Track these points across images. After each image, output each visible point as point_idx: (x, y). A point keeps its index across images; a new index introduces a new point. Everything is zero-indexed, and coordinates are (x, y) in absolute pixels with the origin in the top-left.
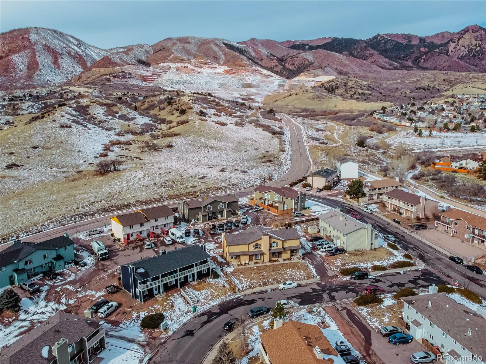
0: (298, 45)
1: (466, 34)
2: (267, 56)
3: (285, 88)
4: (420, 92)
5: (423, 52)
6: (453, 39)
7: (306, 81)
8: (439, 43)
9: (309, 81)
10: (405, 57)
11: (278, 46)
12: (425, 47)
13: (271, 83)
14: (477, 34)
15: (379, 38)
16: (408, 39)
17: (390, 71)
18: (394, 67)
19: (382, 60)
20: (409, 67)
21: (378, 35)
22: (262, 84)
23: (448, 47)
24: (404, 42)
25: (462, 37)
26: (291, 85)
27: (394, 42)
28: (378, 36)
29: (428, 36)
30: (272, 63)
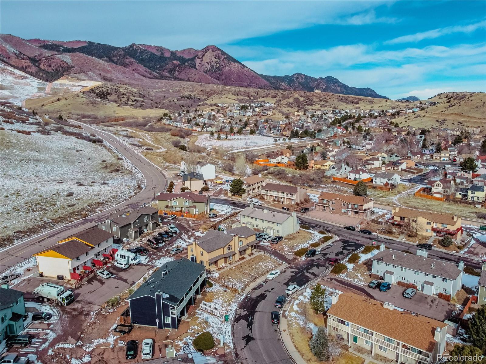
0: (50, 45)
1: (208, 52)
2: (15, 54)
3: (46, 91)
4: (186, 100)
5: (176, 64)
6: (198, 55)
7: (70, 86)
8: (187, 58)
9: (74, 86)
10: (161, 67)
11: (25, 44)
12: (176, 60)
13: (27, 85)
14: (215, 53)
15: (135, 47)
16: (160, 51)
17: (152, 80)
18: (154, 76)
19: (142, 68)
20: (167, 77)
21: (134, 44)
22: (16, 86)
23: (195, 62)
24: (158, 53)
25: (204, 55)
26: (53, 89)
27: (150, 53)
28: (134, 46)
29: (177, 51)
30: (24, 63)
